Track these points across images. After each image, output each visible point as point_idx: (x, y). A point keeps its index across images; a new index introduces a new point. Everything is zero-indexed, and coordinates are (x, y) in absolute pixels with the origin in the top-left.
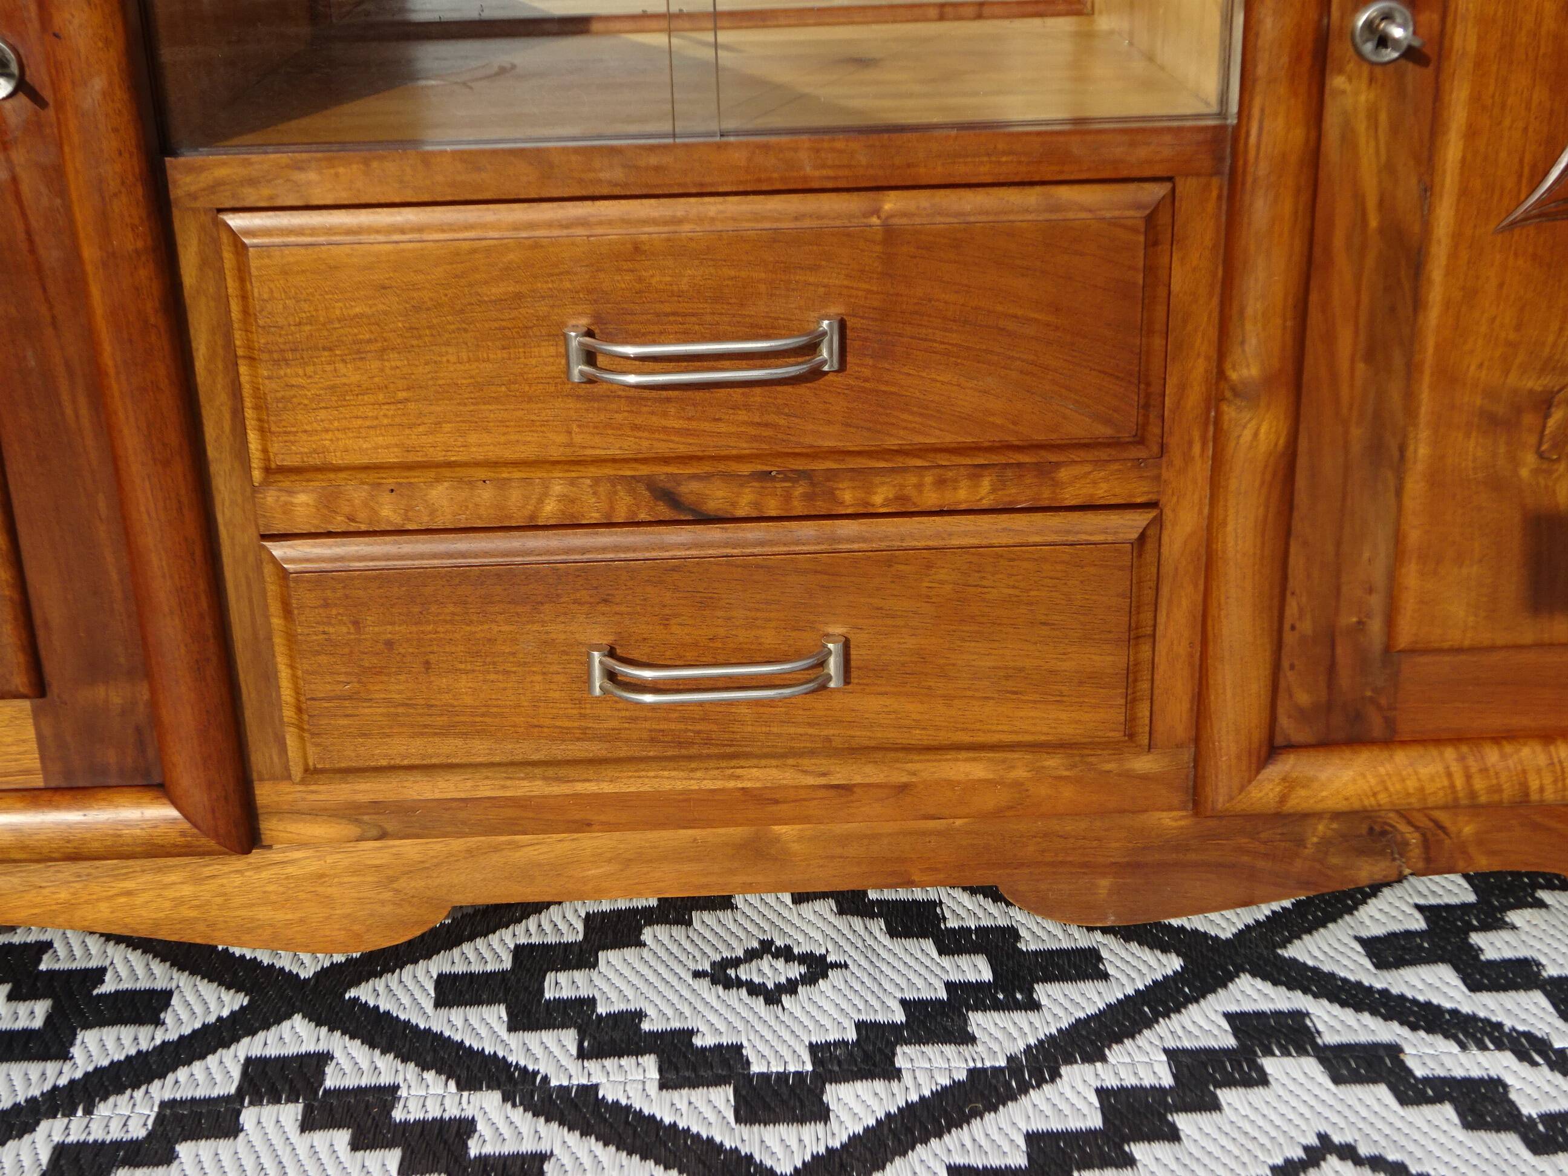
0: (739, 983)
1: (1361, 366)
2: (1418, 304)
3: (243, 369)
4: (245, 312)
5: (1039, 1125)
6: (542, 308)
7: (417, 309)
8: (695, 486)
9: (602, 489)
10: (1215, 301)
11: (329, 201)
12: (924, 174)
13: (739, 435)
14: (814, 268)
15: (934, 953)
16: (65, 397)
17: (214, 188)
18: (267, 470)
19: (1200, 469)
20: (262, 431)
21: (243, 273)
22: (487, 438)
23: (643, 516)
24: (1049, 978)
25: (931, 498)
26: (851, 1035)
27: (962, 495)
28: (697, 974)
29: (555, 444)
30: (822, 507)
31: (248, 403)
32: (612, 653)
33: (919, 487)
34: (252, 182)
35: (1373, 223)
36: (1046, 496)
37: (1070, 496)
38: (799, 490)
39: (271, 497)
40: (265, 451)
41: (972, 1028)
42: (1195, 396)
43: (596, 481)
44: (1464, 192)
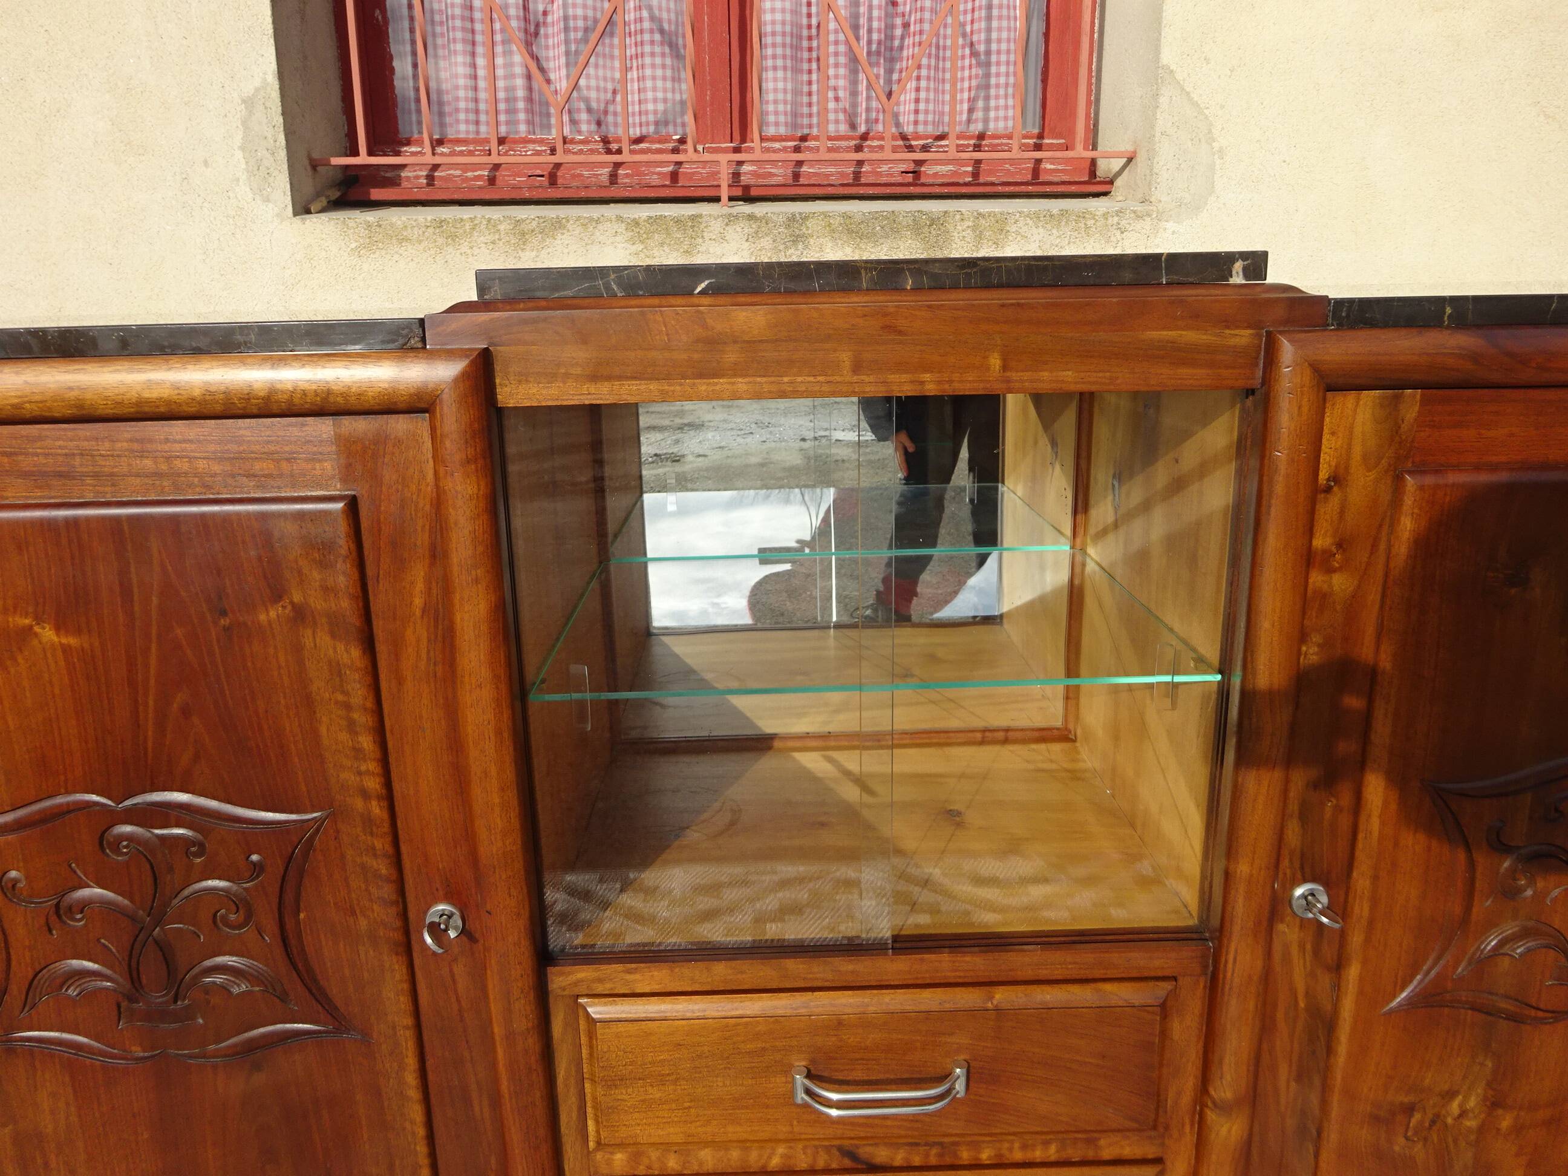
1: (1293, 1084)
2: (1330, 1050)
3: (587, 1085)
4: (591, 1055)
6: (778, 1057)
7: (699, 1056)
8: (868, 1149)
9: (809, 1151)
10: (1201, 1044)
11: (647, 990)
12: (1020, 975)
13: (899, 1127)
14: (952, 1034)
16: (476, 1103)
17: (576, 984)
18: (599, 1143)
19: (1189, 1138)
20: (597, 1122)
21: (591, 1035)
22: (738, 1129)
23: (834, 1166)
25: (1018, 1156)
27: (1038, 1154)
29: (783, 1129)
30: (948, 1160)
31: (589, 1104)
33: (1011, 1150)
34: (600, 980)
35: (1302, 1005)
36: (1091, 1154)
37: (1107, 1154)
38: (934, 1151)
39: (599, 1156)
40: (598, 1132)
42: (1187, 1099)
43: (805, 1148)
44: (1361, 992)
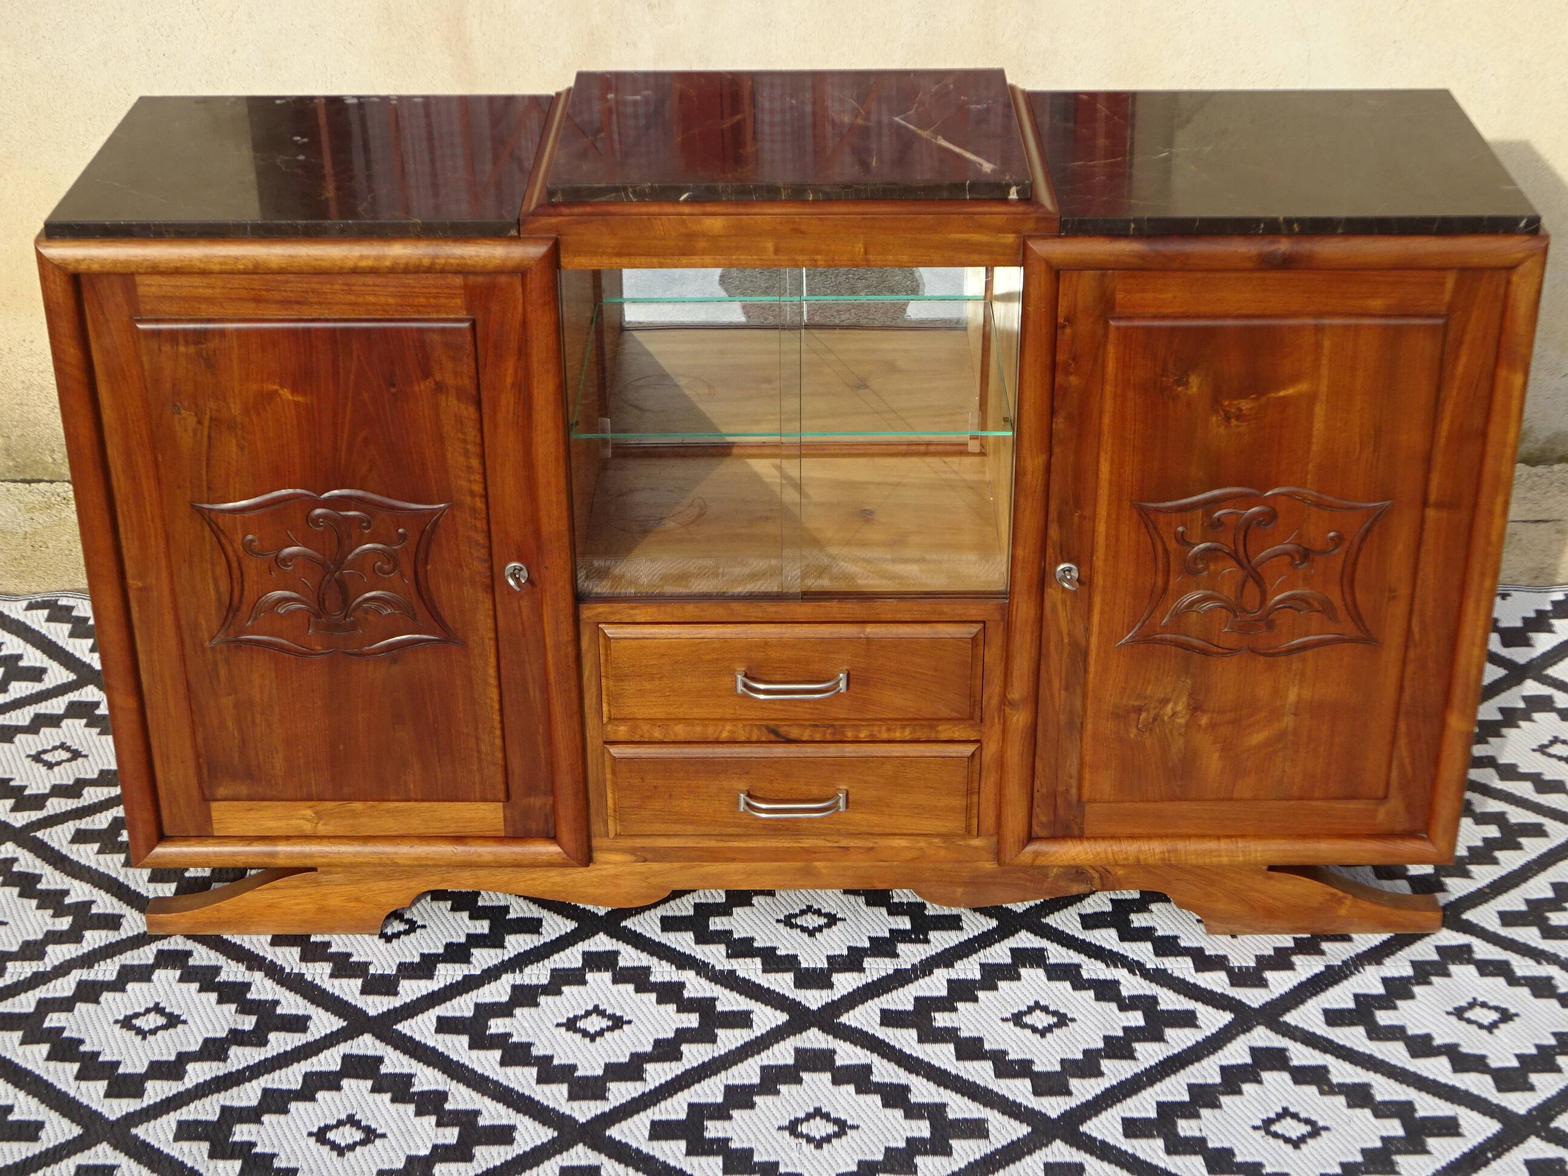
0: (797, 926)
1: (1063, 692)
2: (1086, 671)
3: (603, 680)
4: (606, 660)
5: (921, 994)
6: (726, 664)
7: (676, 663)
8: (786, 728)
9: (747, 728)
10: (1003, 665)
11: (643, 620)
12: (883, 617)
13: (805, 713)
14: (838, 653)
15: (886, 915)
16: (531, 689)
17: (597, 615)
18: (610, 718)
19: (998, 728)
20: (609, 704)
21: (607, 647)
22: (701, 710)
23: (763, 739)
24: (936, 929)
25: (885, 736)
26: (845, 952)
27: (898, 735)
28: (778, 921)
29: (729, 712)
30: (838, 737)
31: (604, 693)
32: (749, 795)
33: (880, 731)
34: (613, 613)
35: (1066, 641)
36: (933, 736)
37: (944, 736)
38: (829, 731)
39: (609, 727)
40: (609, 711)
41: (899, 951)
42: (995, 701)
43: (745, 726)
44: (1100, 633)
